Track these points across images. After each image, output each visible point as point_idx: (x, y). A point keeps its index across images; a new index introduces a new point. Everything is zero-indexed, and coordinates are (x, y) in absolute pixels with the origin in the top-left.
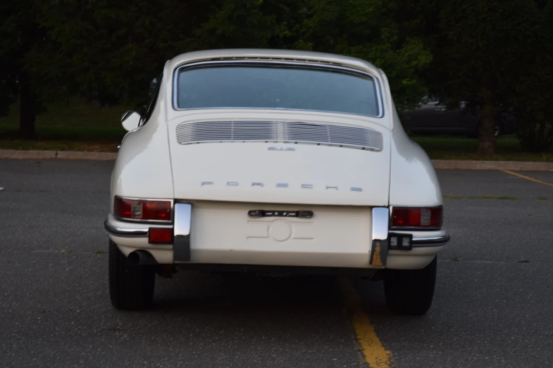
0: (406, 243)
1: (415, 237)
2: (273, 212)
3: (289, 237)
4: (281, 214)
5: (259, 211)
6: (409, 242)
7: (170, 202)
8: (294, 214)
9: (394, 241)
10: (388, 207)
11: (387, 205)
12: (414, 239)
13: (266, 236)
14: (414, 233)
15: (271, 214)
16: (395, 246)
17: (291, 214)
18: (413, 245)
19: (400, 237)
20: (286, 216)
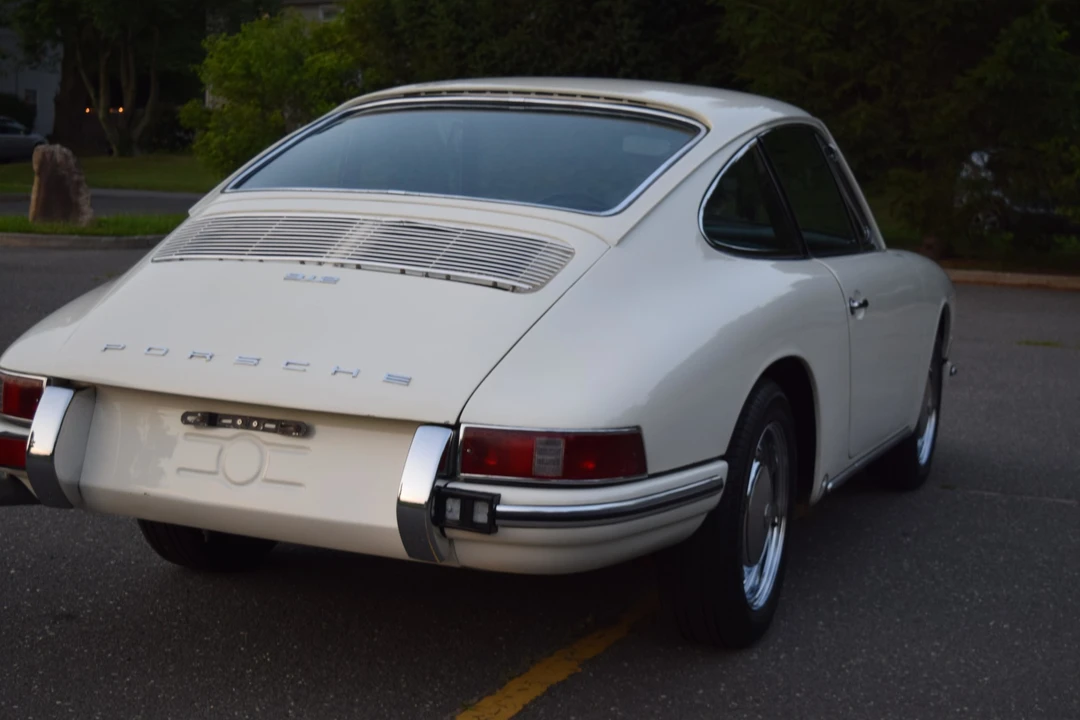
0: (481, 516)
1: (505, 505)
2: (234, 418)
3: (256, 476)
4: (247, 424)
5: (203, 414)
6: (489, 515)
7: (42, 382)
8: (273, 426)
9: (453, 509)
10: (456, 427)
11: (452, 421)
12: (499, 508)
13: (212, 468)
14: (506, 493)
15: (230, 421)
16: (456, 521)
17: (267, 426)
18: (498, 522)
19: (469, 501)
20: (257, 429)
